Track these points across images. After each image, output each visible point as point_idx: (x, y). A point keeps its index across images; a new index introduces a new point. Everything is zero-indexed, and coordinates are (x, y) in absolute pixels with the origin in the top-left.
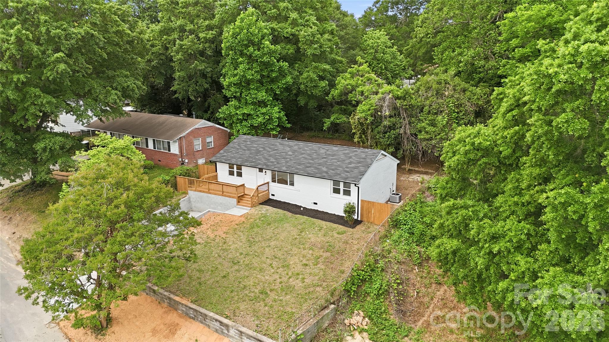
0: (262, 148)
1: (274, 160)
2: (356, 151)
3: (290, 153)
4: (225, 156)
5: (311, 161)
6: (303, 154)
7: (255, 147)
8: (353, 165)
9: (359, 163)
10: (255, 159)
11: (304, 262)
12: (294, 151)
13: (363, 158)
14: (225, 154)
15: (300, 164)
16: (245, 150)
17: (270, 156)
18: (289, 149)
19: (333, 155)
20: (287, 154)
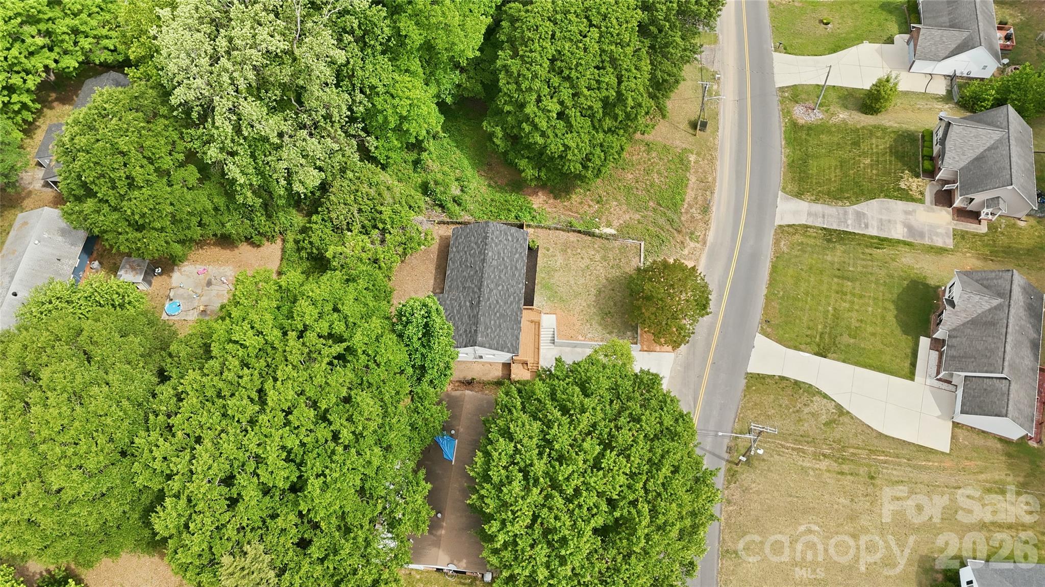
0: (496, 314)
1: (512, 297)
2: (492, 239)
3: (500, 288)
4: (512, 344)
5: (509, 268)
6: (500, 277)
7: (495, 322)
8: (510, 239)
9: (506, 234)
10: (512, 314)
11: (580, 259)
12: (497, 285)
13: (501, 232)
14: (509, 345)
15: (514, 275)
16: (500, 330)
17: (506, 303)
18: (494, 291)
19: (499, 253)
20: (502, 290)
